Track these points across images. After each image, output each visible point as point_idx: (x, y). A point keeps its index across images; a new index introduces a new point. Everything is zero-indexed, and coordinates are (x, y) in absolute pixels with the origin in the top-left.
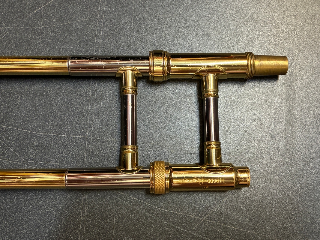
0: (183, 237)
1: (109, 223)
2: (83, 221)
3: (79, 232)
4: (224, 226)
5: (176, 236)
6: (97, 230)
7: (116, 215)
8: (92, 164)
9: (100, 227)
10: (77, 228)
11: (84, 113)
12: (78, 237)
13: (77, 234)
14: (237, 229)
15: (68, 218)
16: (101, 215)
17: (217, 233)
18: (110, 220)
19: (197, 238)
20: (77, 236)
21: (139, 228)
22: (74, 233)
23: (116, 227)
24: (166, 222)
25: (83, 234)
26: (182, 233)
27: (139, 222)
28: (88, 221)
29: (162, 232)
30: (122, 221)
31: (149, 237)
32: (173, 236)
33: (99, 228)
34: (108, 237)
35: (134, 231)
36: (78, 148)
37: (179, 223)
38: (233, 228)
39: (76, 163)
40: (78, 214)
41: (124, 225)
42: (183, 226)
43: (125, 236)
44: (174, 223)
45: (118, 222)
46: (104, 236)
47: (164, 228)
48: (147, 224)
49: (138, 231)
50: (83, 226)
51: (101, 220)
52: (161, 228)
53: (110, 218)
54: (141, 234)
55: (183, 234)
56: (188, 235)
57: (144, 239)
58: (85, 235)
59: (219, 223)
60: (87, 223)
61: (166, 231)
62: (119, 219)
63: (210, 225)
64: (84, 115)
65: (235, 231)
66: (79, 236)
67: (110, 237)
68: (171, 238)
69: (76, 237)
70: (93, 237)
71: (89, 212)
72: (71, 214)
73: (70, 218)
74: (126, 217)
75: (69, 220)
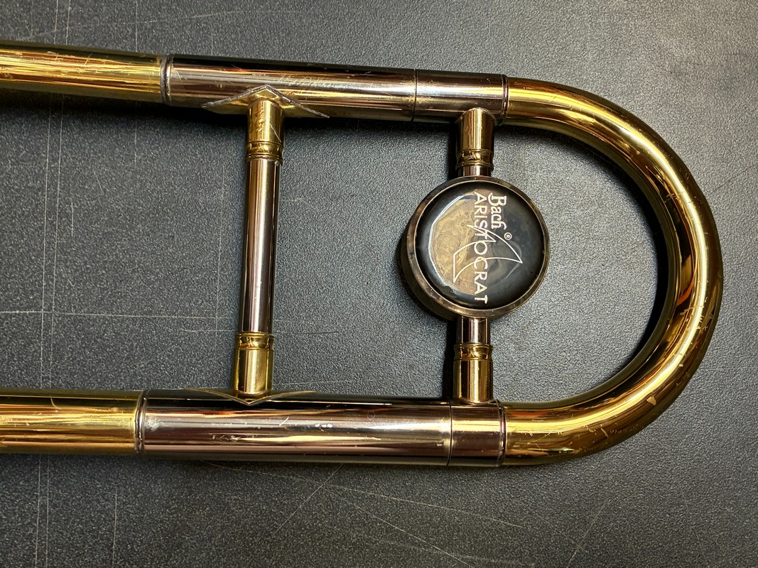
0: (276, 529)
1: (104, 507)
2: (44, 506)
3: (34, 531)
4: (371, 496)
5: (261, 527)
6: (78, 524)
7: (118, 486)
8: (57, 373)
9: (82, 516)
10: (29, 523)
11: (33, 258)
12: (32, 544)
13: (30, 537)
14: (401, 502)
15: (8, 502)
16: (85, 489)
17: (355, 513)
18: (107, 500)
19: (310, 527)
20: (31, 542)
21: (174, 513)
22: (24, 535)
23: (120, 514)
24: (236, 495)
25: (45, 537)
26: (274, 520)
27: (172, 500)
28: (55, 506)
29: (229, 520)
30: (134, 501)
31: (198, 534)
32: (252, 527)
33: (82, 519)
34: (103, 540)
35: (161, 522)
36: (23, 338)
37: (267, 495)
38: (393, 500)
39: (21, 373)
40: (32, 490)
41: (138, 509)
42: (276, 502)
43: (142, 535)
44: (254, 496)
45: (124, 503)
46: (94, 537)
47: (233, 511)
48: (193, 504)
49: (173, 521)
50: (43, 517)
51: (85, 500)
52: (224, 510)
53: (105, 494)
54: (179, 528)
55: (277, 521)
56: (288, 521)
57: (187, 538)
58: (49, 537)
59: (360, 489)
60: (52, 509)
61: (235, 516)
62: (127, 496)
63: (339, 495)
64: (32, 261)
65: (397, 506)
66: (35, 542)
67: (108, 539)
68: (248, 531)
69: (28, 545)
70: (67, 542)
71: (56, 485)
72: (15, 491)
73: (12, 501)
74: (143, 490)
75: (9, 506)
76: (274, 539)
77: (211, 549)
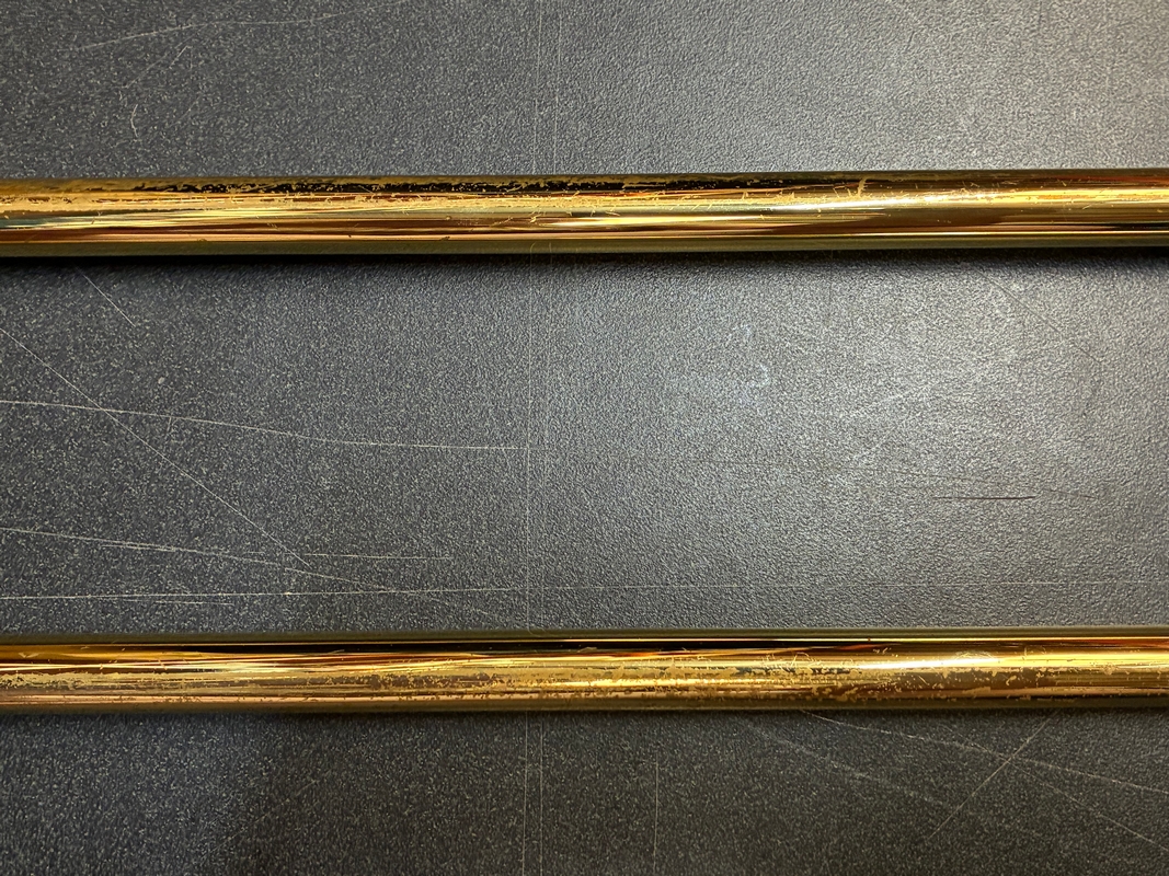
0: (932, 831)
1: (638, 783)
2: (533, 780)
3: (519, 822)
4: (1095, 780)
5: (906, 826)
6: (593, 813)
7: (661, 750)
8: (554, 553)
9: (601, 799)
10: (510, 809)
11: (510, 356)
12: (516, 843)
13: (512, 832)
14: (1148, 792)
15: (474, 772)
16: (605, 754)
17: (1067, 809)
18: (641, 773)
19: (990, 829)
20: (513, 840)
21: (757, 799)
22: (502, 828)
23: (665, 798)
24: (861, 771)
25: (538, 833)
26: (928, 815)
27: (753, 777)
28: (553, 781)
29: (850, 813)
30: (688, 776)
31: (799, 836)
32: (891, 825)
33: (600, 805)
34: (634, 841)
35: (735, 813)
36: (496, 492)
37: (915, 773)
38: (1133, 788)
39: (493, 551)
40: (514, 752)
41: (696, 789)
42: (932, 785)
43: (703, 834)
44: (893, 776)
45: (670, 779)
46: (620, 836)
47: (857, 799)
48: (789, 785)
49: (755, 812)
50: (534, 798)
51: (605, 772)
52: (842, 796)
53: (639, 762)
54: (765, 825)
55: (933, 818)
56: (952, 819)
57: (780, 842)
58: (545, 834)
59: (1074, 768)
60: (548, 786)
61: (862, 806)
62: (675, 767)
63: (1039, 777)
64: (509, 362)
65: (1140, 798)
66: (521, 840)
67: (646, 841)
68: (884, 833)
69: (509, 846)
70: (575, 842)
71: (556, 745)
72: (486, 753)
73: (481, 769)
74: (703, 758)
75: (477, 778)
76: (929, 848)
77: (821, 862)
